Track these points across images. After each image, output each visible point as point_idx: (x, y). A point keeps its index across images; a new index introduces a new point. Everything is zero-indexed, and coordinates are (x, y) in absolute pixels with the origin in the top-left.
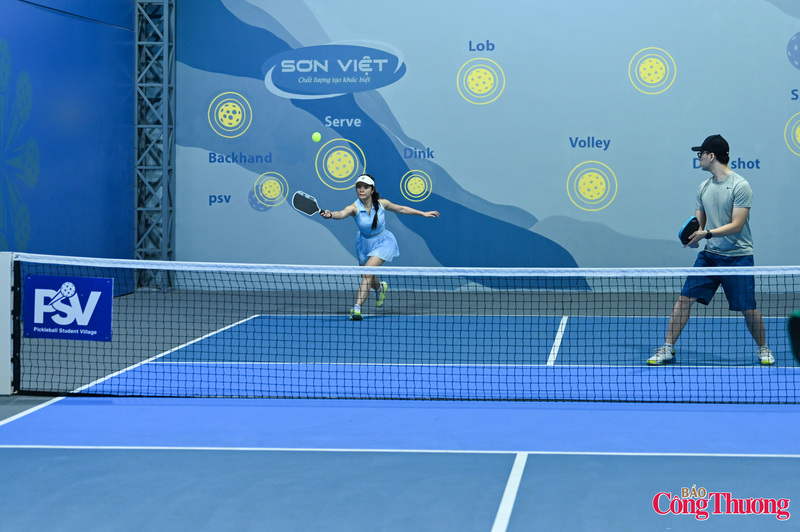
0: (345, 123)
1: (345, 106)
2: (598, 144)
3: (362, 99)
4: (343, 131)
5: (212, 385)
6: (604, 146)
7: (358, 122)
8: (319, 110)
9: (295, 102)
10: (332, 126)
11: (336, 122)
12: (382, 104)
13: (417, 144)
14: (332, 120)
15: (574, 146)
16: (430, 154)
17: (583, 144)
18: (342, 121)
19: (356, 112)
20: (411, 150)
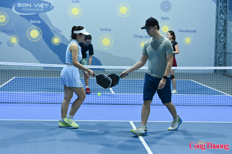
0: (36, 22)
1: (36, 17)
2: (108, 30)
3: (41, 15)
4: (35, 24)
5: (19, 99)
6: (109, 31)
7: (39, 22)
8: (28, 18)
9: (21, 16)
10: (32, 23)
11: (33, 22)
12: (47, 17)
13: (57, 29)
14: (32, 21)
15: (101, 30)
16: (60, 32)
17: (104, 30)
18: (35, 21)
19: (39, 19)
20: (55, 31)
